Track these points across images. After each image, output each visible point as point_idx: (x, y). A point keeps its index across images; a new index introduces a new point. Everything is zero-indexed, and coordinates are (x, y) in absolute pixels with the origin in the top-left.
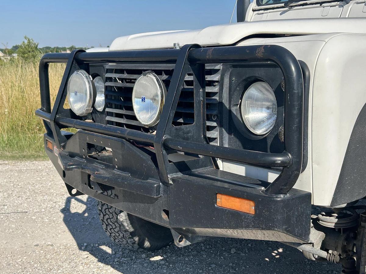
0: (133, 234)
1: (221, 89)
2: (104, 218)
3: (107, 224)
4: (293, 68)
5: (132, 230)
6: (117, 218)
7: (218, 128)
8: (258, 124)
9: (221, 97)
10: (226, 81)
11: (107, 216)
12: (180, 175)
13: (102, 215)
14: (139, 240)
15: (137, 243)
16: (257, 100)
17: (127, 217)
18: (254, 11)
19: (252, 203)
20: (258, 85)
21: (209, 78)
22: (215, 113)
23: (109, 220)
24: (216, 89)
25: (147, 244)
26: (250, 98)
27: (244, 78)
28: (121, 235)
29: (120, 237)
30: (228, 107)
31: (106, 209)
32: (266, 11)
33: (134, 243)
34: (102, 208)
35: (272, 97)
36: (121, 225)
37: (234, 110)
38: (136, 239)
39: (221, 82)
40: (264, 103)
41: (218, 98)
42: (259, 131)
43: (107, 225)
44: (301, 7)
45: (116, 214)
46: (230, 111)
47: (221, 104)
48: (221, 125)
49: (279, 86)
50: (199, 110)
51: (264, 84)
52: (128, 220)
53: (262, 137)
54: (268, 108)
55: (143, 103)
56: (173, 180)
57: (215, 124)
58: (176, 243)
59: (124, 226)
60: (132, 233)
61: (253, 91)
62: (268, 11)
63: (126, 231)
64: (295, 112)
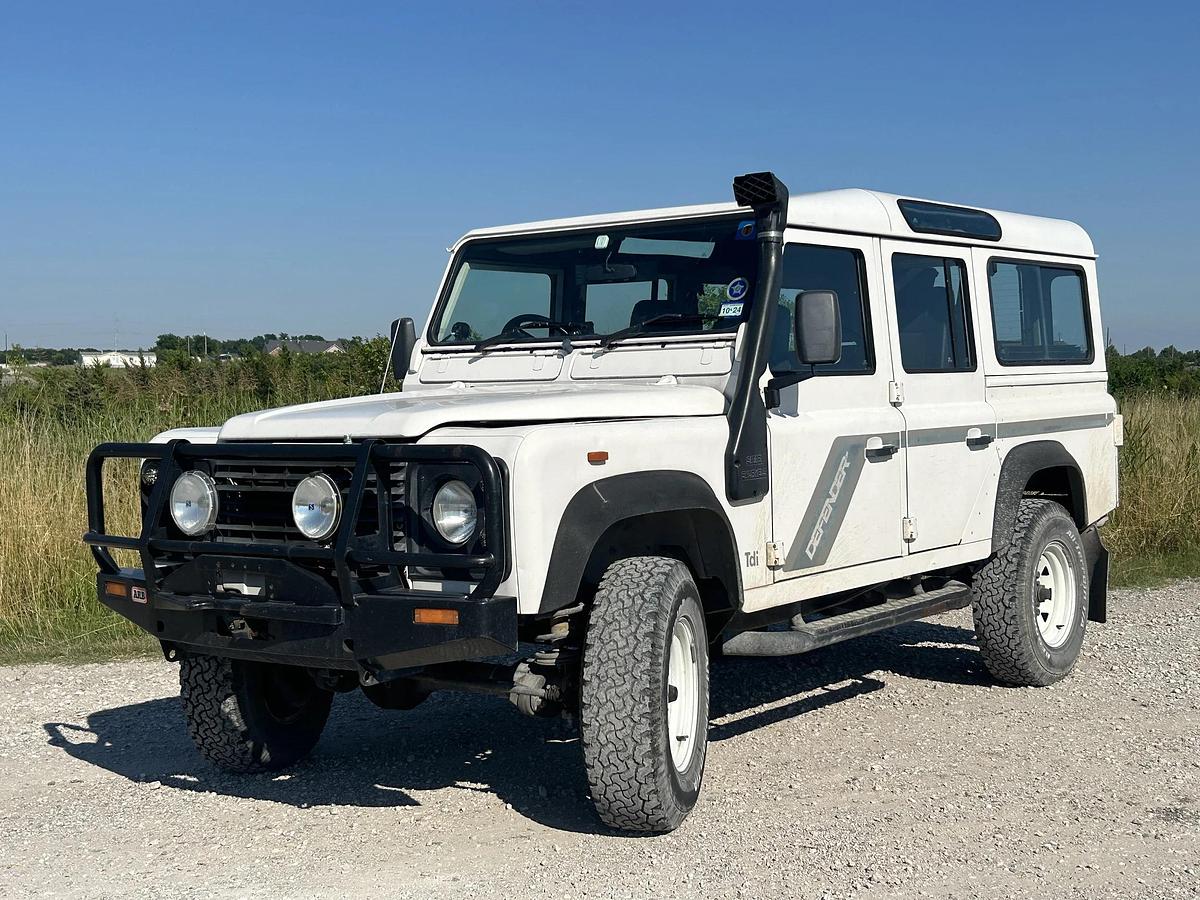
0: (245, 736)
1: (408, 490)
2: (193, 712)
3: (199, 721)
4: (491, 469)
5: (244, 728)
6: (219, 709)
7: (405, 539)
8: (455, 529)
9: (408, 500)
10: (414, 480)
11: (201, 707)
12: (365, 596)
13: (190, 707)
14: (254, 746)
15: (250, 750)
16: (453, 502)
17: (237, 705)
18: (423, 352)
19: (456, 613)
20: (452, 484)
21: (393, 477)
22: (401, 519)
23: (204, 715)
24: (401, 491)
25: (266, 755)
26: (445, 500)
27: (436, 476)
28: (225, 739)
29: (221, 744)
30: (417, 512)
31: (199, 695)
32: (445, 356)
33: (245, 753)
34: (191, 695)
35: (470, 498)
36: (226, 720)
37: (425, 515)
38: (250, 745)
39: (407, 482)
40: (461, 505)
41: (403, 502)
42: (456, 539)
43: (198, 725)
44: (502, 353)
45: (217, 700)
46: (420, 516)
47: (408, 508)
48: (409, 535)
49: (478, 485)
50: (383, 517)
51: (460, 483)
52: (238, 711)
53: (459, 546)
54: (466, 511)
55: (312, 512)
56: (359, 601)
57: (401, 534)
58: (361, 681)
59: (231, 721)
60: (243, 734)
61: (447, 492)
62: (448, 355)
63: (235, 729)
64: (495, 512)
